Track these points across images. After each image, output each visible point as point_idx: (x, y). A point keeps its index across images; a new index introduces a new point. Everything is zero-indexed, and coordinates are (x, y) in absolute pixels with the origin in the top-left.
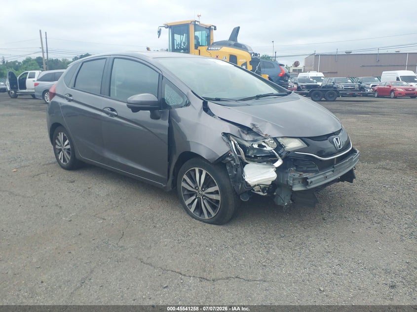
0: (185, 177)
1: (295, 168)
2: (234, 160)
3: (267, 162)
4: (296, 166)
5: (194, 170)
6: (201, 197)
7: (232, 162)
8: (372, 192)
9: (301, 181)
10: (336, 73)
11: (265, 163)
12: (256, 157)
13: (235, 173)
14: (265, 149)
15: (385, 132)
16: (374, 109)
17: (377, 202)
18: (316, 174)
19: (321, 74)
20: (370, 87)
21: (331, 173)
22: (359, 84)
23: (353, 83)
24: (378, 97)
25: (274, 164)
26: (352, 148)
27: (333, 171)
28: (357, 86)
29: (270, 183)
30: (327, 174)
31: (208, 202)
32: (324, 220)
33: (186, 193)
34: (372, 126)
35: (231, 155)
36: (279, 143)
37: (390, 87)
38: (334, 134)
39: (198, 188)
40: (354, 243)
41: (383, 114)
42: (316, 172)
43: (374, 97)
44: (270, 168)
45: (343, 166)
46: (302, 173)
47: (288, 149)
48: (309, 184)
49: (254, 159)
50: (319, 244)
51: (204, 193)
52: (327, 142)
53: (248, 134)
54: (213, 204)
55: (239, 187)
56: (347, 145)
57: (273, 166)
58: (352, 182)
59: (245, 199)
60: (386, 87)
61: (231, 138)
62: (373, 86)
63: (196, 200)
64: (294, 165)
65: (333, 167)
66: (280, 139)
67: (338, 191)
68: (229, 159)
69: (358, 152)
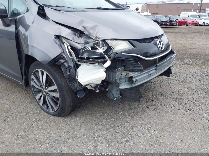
0: (33, 77)
1: (123, 68)
2: (66, 61)
3: (99, 63)
4: (124, 66)
5: (38, 71)
6: (46, 94)
7: (65, 64)
8: (182, 82)
9: (127, 79)
10: (158, 14)
11: (97, 64)
12: (88, 58)
13: (69, 73)
14: (97, 51)
15: (185, 42)
16: (177, 31)
17: (187, 90)
18: (141, 73)
19: (150, 14)
20: (175, 20)
21: (155, 71)
22: (169, 19)
23: (166, 18)
24: (178, 26)
25: (104, 65)
26: (171, 50)
27: (156, 69)
28: (168, 20)
29: (100, 82)
30: (151, 72)
31: (51, 99)
32: (148, 108)
33: (35, 90)
34: (177, 39)
35: (64, 57)
36: (108, 45)
37: (185, 20)
38: (157, 37)
39: (43, 87)
40: (172, 132)
41: (183, 33)
42: (141, 71)
43: (176, 26)
44: (100, 68)
45: (165, 64)
46: (128, 72)
47: (117, 51)
48: (134, 82)
49: (87, 60)
50: (143, 134)
51: (47, 91)
52: (151, 44)
53: (80, 36)
54: (55, 100)
55: (74, 85)
56: (168, 47)
57: (103, 66)
58: (169, 76)
59: (81, 96)
60: (183, 20)
61: (64, 40)
62: (176, 20)
63: (43, 96)
64: (122, 65)
65: (156, 66)
66: (109, 41)
67: (159, 81)
68: (62, 61)
69: (175, 53)
